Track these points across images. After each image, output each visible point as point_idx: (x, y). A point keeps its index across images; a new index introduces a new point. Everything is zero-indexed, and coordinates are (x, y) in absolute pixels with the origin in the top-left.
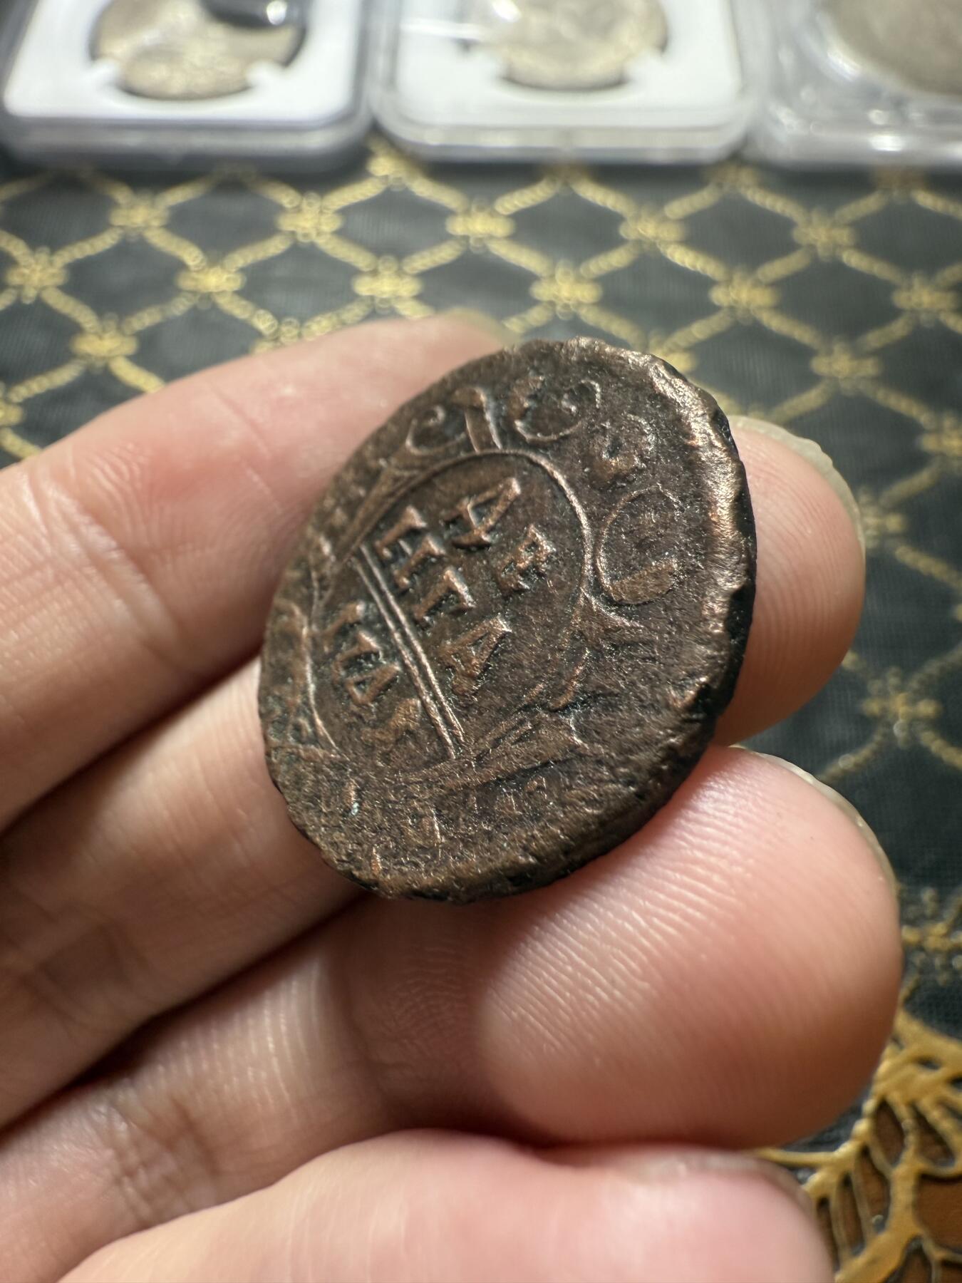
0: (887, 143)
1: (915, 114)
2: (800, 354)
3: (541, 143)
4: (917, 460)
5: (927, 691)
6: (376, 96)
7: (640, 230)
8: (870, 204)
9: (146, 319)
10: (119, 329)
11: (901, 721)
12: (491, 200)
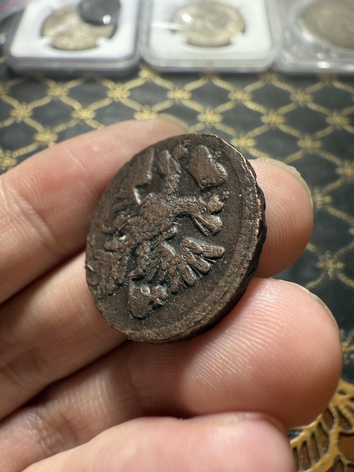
0: (324, 65)
1: (334, 55)
2: (294, 140)
3: (201, 65)
4: (335, 177)
5: (340, 259)
6: (142, 50)
7: (236, 96)
8: (318, 87)
9: (61, 128)
10: (51, 132)
11: (331, 270)
12: (183, 85)
